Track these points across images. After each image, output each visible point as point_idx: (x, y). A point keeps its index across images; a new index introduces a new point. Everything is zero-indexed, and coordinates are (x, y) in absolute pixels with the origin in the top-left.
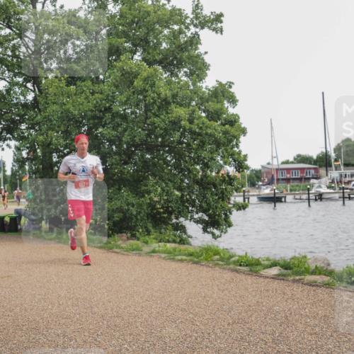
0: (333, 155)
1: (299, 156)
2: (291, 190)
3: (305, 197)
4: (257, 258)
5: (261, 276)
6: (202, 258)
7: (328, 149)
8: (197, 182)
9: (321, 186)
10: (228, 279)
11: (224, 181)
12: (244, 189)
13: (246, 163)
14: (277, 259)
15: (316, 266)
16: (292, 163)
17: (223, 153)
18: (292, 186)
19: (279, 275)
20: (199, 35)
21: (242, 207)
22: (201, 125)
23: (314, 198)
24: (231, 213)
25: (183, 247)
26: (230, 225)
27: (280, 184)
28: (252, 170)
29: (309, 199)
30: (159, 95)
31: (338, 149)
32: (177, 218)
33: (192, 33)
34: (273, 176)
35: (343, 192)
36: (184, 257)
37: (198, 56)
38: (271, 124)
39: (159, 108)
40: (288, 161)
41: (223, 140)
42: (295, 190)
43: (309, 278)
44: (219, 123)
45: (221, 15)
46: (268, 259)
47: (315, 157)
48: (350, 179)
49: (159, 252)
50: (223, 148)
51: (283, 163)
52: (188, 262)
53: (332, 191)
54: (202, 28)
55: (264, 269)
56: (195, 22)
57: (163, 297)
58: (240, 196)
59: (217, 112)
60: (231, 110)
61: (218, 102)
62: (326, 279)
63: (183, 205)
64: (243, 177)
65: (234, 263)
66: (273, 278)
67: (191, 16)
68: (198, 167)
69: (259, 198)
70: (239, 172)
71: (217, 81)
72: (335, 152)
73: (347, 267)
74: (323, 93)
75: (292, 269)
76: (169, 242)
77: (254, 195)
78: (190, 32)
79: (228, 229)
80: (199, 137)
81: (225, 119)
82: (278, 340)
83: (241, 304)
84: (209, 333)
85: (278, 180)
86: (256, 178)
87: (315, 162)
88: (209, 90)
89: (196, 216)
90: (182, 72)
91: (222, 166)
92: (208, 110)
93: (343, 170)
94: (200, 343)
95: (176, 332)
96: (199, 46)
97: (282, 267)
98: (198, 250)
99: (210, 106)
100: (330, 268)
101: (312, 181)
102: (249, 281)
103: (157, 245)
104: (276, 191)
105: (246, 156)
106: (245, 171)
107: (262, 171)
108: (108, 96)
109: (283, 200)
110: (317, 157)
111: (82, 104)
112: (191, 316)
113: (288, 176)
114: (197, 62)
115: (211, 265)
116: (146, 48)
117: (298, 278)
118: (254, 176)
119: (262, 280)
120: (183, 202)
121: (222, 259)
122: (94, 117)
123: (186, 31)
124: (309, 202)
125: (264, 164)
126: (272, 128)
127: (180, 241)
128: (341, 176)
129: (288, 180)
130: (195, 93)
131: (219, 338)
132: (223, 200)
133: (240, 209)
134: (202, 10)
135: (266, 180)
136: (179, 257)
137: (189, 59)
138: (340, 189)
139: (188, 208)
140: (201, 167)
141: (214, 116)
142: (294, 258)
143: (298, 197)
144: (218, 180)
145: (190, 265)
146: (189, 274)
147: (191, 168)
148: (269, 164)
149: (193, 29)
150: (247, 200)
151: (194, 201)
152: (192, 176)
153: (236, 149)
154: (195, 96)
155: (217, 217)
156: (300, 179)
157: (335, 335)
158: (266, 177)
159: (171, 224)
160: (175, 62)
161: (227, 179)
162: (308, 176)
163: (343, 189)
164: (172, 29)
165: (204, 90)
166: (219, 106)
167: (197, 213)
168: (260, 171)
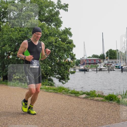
0: (106, 55)
1: (94, 55)
2: (91, 67)
3: (95, 69)
4: (78, 91)
5: (79, 98)
6: (58, 91)
7: (104, 53)
8: (57, 64)
9: (101, 66)
10: (67, 98)
11: (67, 64)
12: (74, 66)
13: (75, 57)
14: (85, 92)
15: (99, 94)
16: (91, 57)
17: (67, 54)
18: (91, 66)
19: (85, 97)
20: (59, 11)
21: (73, 73)
22: (59, 44)
23: (99, 70)
24: (69, 75)
25: (52, 87)
26: (69, 79)
27: (87, 65)
28: (77, 60)
29: (97, 70)
30: (45, 33)
31: (107, 53)
32: (50, 77)
33: (56, 11)
34: (84, 62)
35: (109, 68)
36: (52, 91)
37: (58, 18)
38: (84, 43)
39: (44, 37)
40: (90, 57)
41: (67, 49)
42: (92, 67)
43: (96, 98)
44: (66, 43)
45: (68, 5)
46: (82, 92)
47: (99, 56)
48: (111, 64)
49: (43, 89)
50: (67, 52)
51: (88, 57)
52: (53, 93)
53: (105, 68)
54: (60, 9)
55: (80, 95)
56: (58, 6)
57: (44, 105)
58: (73, 69)
59: (65, 39)
60: (70, 38)
61: (65, 35)
62: (102, 99)
63: (52, 72)
64: (74, 62)
65: (70, 92)
66: (83, 98)
67: (57, 4)
68: (58, 59)
69: (79, 70)
70: (72, 60)
71: (65, 28)
72: (106, 54)
73: (109, 95)
74: (103, 33)
75: (90, 95)
76: (47, 85)
77: (77, 69)
78: (56, 10)
79: (68, 81)
80: (59, 48)
81: (68, 42)
82: (84, 120)
83: (72, 107)
84: (60, 118)
85: (86, 63)
86: (78, 63)
87: (99, 57)
88: (62, 31)
89: (57, 76)
90: (53, 24)
91: (66, 58)
92: (62, 38)
93: (109, 60)
94: (57, 122)
95: (48, 118)
96: (59, 15)
97: (87, 94)
98: (57, 88)
99: (62, 36)
100: (103, 95)
101: (98, 64)
102: (75, 99)
103: (42, 86)
104: (85, 67)
105: (75, 55)
106: (75, 60)
107: (81, 60)
108: (26, 32)
109: (88, 70)
110: (100, 55)
111: (16, 35)
112: (54, 112)
113: (90, 62)
114: (58, 21)
115: (61, 94)
116: (40, 15)
117: (92, 98)
118: (78, 62)
119: (79, 99)
120: (52, 71)
121: (65, 92)
122: (20, 40)
123: (55, 10)
124: (97, 71)
125: (81, 58)
126: (84, 45)
127: (51, 85)
128: (108, 62)
129: (90, 64)
130: (57, 32)
131: (64, 119)
132: (66, 70)
133: (72, 74)
134: (61, 2)
135: (82, 64)
136: (50, 91)
137: (55, 19)
138: (108, 67)
139: (54, 73)
140: (59, 59)
141: (64, 40)
142: (91, 91)
143: (93, 70)
144: (65, 63)
145: (54, 94)
146: (53, 97)
147: (55, 59)
148: (83, 58)
149: (57, 9)
150: (75, 70)
151: (56, 71)
152: (56, 62)
153: (71, 52)
154: (57, 33)
155: (64, 76)
156: (94, 63)
157: (104, 118)
158: (82, 62)
159: (47, 79)
160: (50, 20)
161: (68, 63)
162: (97, 62)
163: (109, 67)
164: (50, 9)
165: (60, 31)
166: (66, 37)
167: (57, 75)
168: (80, 60)
